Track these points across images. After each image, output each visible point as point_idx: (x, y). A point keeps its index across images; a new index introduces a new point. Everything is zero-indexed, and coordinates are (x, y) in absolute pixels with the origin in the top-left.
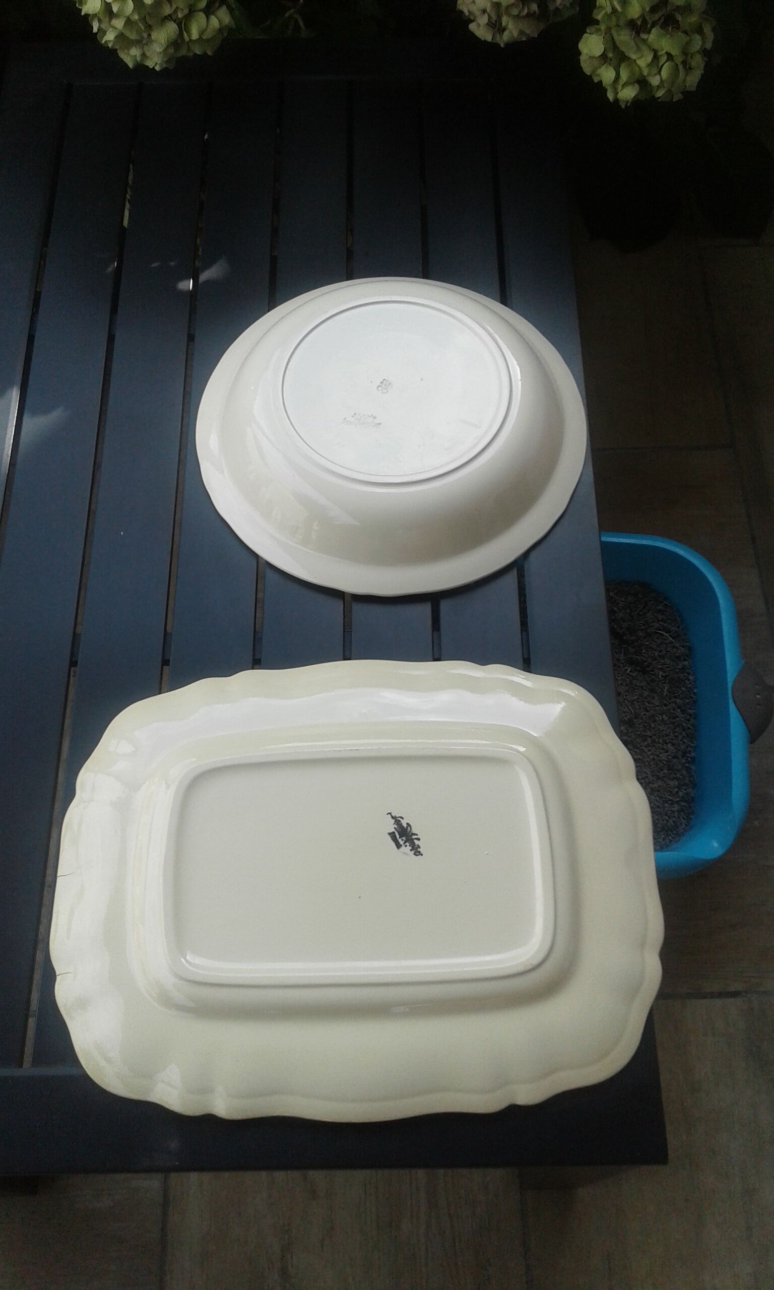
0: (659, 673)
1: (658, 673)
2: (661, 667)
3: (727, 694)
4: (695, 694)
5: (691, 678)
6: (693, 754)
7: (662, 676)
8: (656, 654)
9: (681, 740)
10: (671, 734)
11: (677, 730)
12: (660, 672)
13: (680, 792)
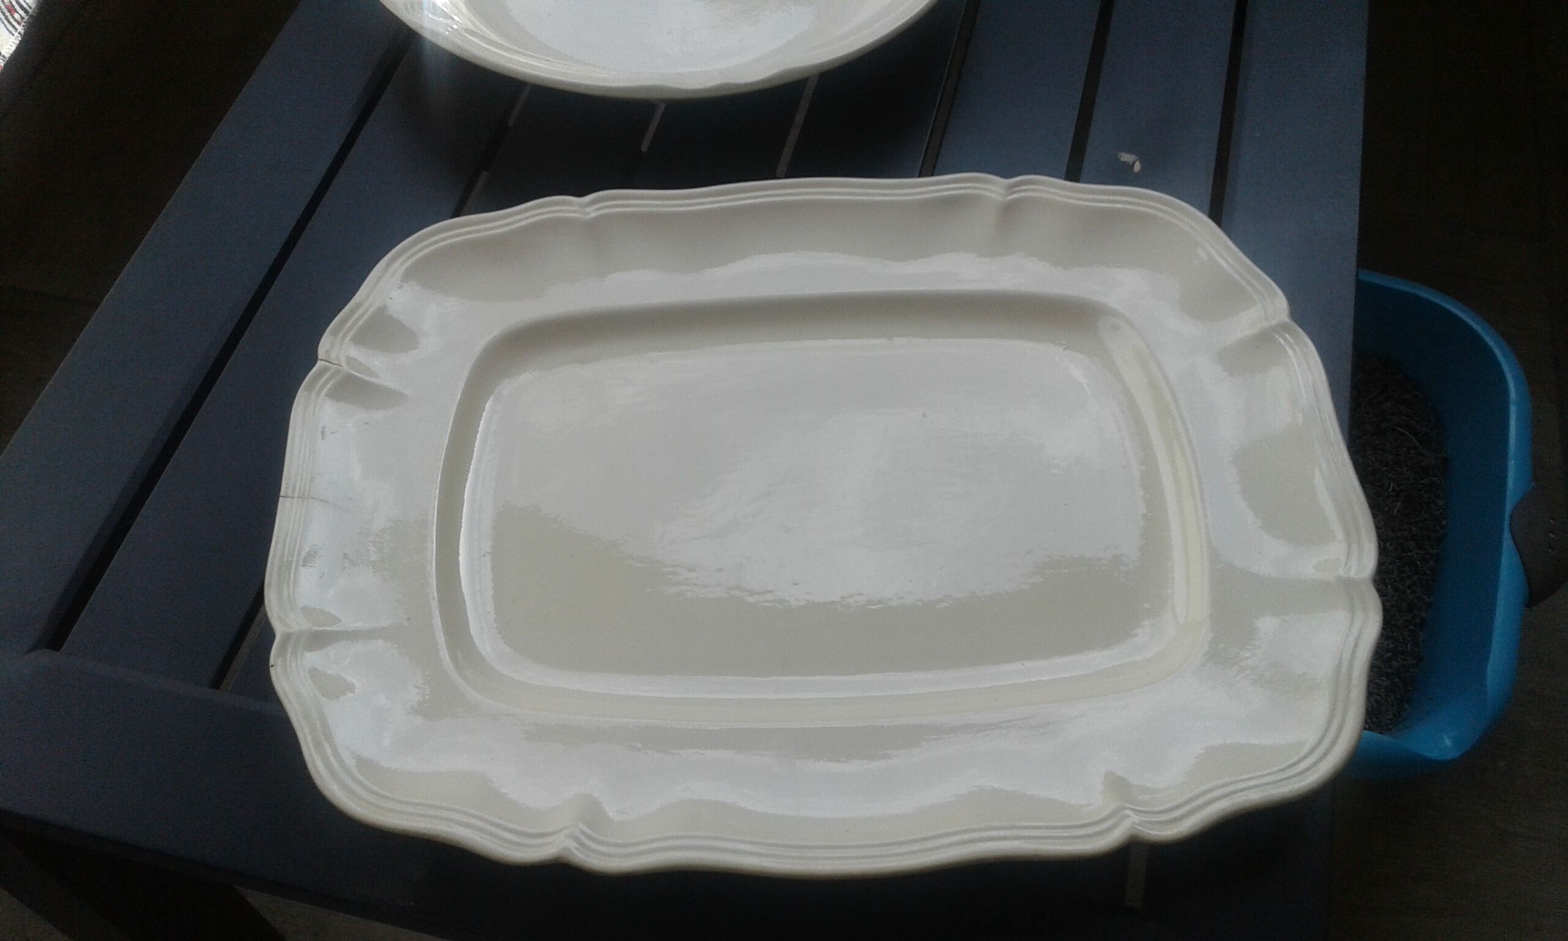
0: (1390, 485)
1: (1387, 484)
2: (1394, 476)
3: (1503, 520)
4: (1442, 527)
5: (1440, 502)
6: (1424, 615)
7: (1393, 490)
8: (1390, 457)
9: (1409, 588)
10: (1395, 572)
11: (1407, 568)
12: (1392, 484)
13: (1394, 662)
